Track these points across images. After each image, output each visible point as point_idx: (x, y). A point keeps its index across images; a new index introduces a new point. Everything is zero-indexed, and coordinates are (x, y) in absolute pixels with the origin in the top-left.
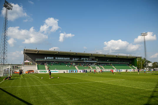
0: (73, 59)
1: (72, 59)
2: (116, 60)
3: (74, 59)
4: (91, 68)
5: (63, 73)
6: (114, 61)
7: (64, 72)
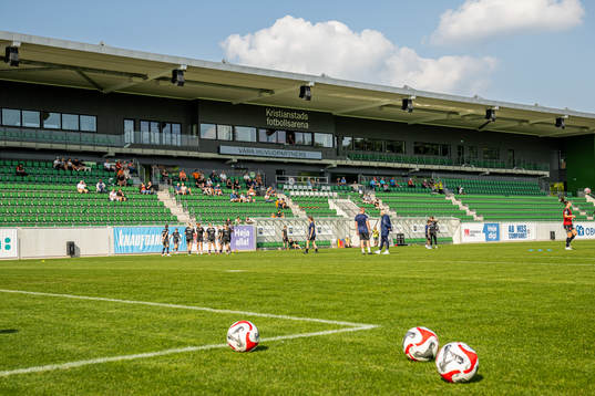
0: (129, 125)
1: (121, 132)
2: (461, 150)
3: (137, 128)
4: (295, 209)
5: (62, 252)
6: (445, 152)
7: (71, 248)
